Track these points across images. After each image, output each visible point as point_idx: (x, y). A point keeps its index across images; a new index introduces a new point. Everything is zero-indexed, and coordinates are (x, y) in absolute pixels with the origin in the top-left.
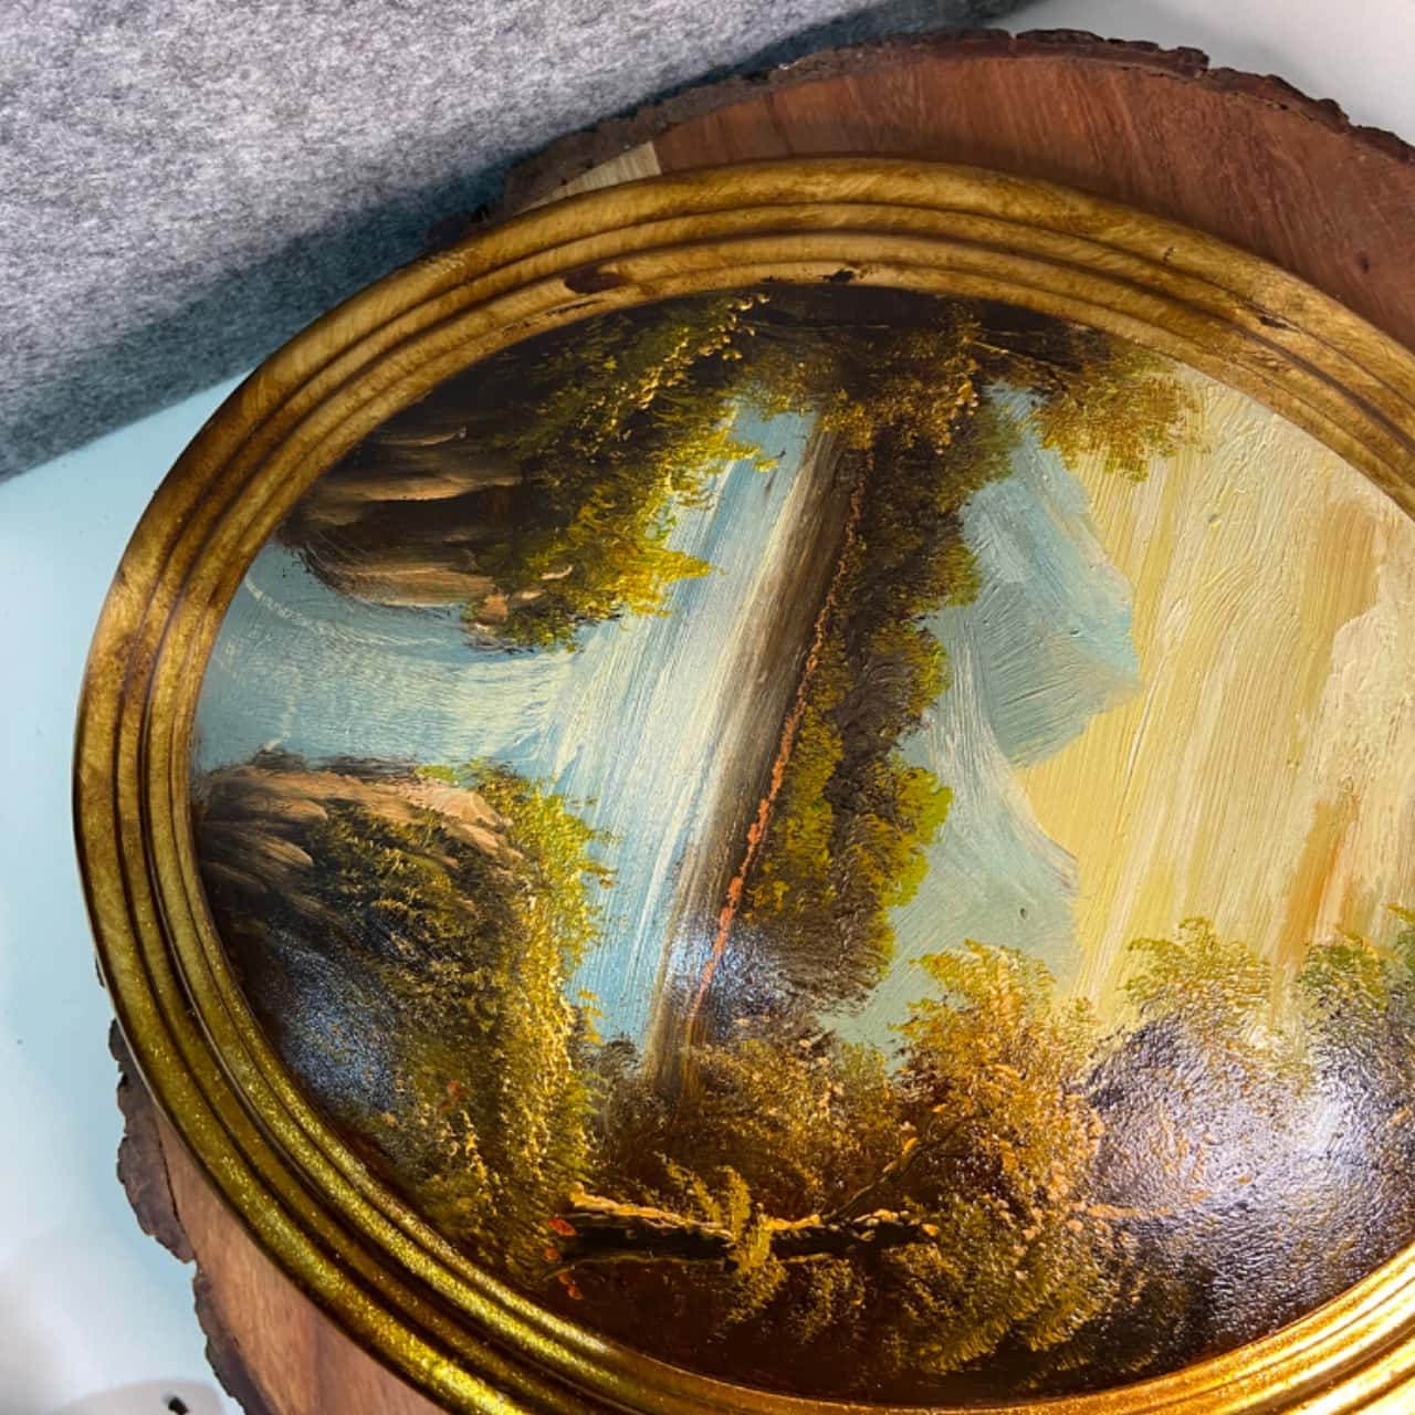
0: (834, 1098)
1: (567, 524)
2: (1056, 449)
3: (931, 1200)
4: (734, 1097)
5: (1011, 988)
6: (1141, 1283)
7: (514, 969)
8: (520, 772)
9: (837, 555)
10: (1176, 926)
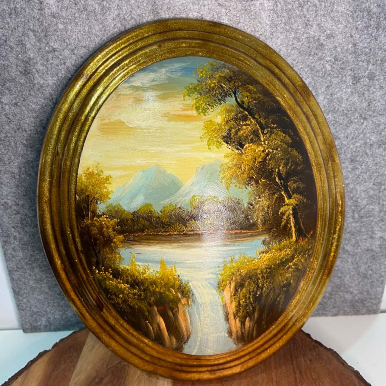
0: (259, 198)
1: (161, 293)
2: (109, 196)
3: (271, 172)
4: (266, 217)
6: (272, 125)
7: (256, 270)
9: (150, 235)
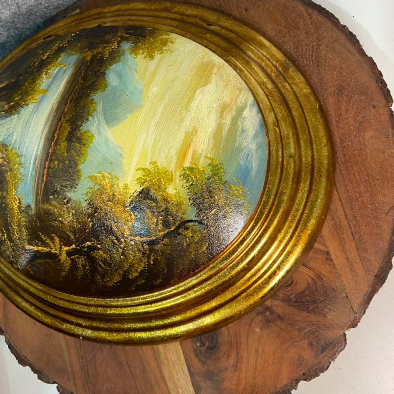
0: (73, 214)
1: (22, 87)
2: (133, 54)
3: (98, 238)
4: (52, 216)
5: (109, 182)
6: (152, 258)
7: (7, 191)
8: (7, 144)
9: (76, 84)
10: (148, 164)
